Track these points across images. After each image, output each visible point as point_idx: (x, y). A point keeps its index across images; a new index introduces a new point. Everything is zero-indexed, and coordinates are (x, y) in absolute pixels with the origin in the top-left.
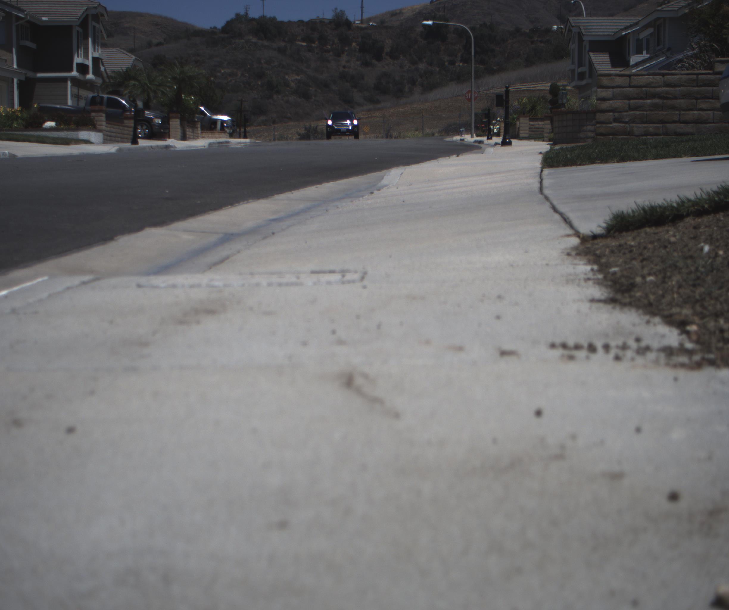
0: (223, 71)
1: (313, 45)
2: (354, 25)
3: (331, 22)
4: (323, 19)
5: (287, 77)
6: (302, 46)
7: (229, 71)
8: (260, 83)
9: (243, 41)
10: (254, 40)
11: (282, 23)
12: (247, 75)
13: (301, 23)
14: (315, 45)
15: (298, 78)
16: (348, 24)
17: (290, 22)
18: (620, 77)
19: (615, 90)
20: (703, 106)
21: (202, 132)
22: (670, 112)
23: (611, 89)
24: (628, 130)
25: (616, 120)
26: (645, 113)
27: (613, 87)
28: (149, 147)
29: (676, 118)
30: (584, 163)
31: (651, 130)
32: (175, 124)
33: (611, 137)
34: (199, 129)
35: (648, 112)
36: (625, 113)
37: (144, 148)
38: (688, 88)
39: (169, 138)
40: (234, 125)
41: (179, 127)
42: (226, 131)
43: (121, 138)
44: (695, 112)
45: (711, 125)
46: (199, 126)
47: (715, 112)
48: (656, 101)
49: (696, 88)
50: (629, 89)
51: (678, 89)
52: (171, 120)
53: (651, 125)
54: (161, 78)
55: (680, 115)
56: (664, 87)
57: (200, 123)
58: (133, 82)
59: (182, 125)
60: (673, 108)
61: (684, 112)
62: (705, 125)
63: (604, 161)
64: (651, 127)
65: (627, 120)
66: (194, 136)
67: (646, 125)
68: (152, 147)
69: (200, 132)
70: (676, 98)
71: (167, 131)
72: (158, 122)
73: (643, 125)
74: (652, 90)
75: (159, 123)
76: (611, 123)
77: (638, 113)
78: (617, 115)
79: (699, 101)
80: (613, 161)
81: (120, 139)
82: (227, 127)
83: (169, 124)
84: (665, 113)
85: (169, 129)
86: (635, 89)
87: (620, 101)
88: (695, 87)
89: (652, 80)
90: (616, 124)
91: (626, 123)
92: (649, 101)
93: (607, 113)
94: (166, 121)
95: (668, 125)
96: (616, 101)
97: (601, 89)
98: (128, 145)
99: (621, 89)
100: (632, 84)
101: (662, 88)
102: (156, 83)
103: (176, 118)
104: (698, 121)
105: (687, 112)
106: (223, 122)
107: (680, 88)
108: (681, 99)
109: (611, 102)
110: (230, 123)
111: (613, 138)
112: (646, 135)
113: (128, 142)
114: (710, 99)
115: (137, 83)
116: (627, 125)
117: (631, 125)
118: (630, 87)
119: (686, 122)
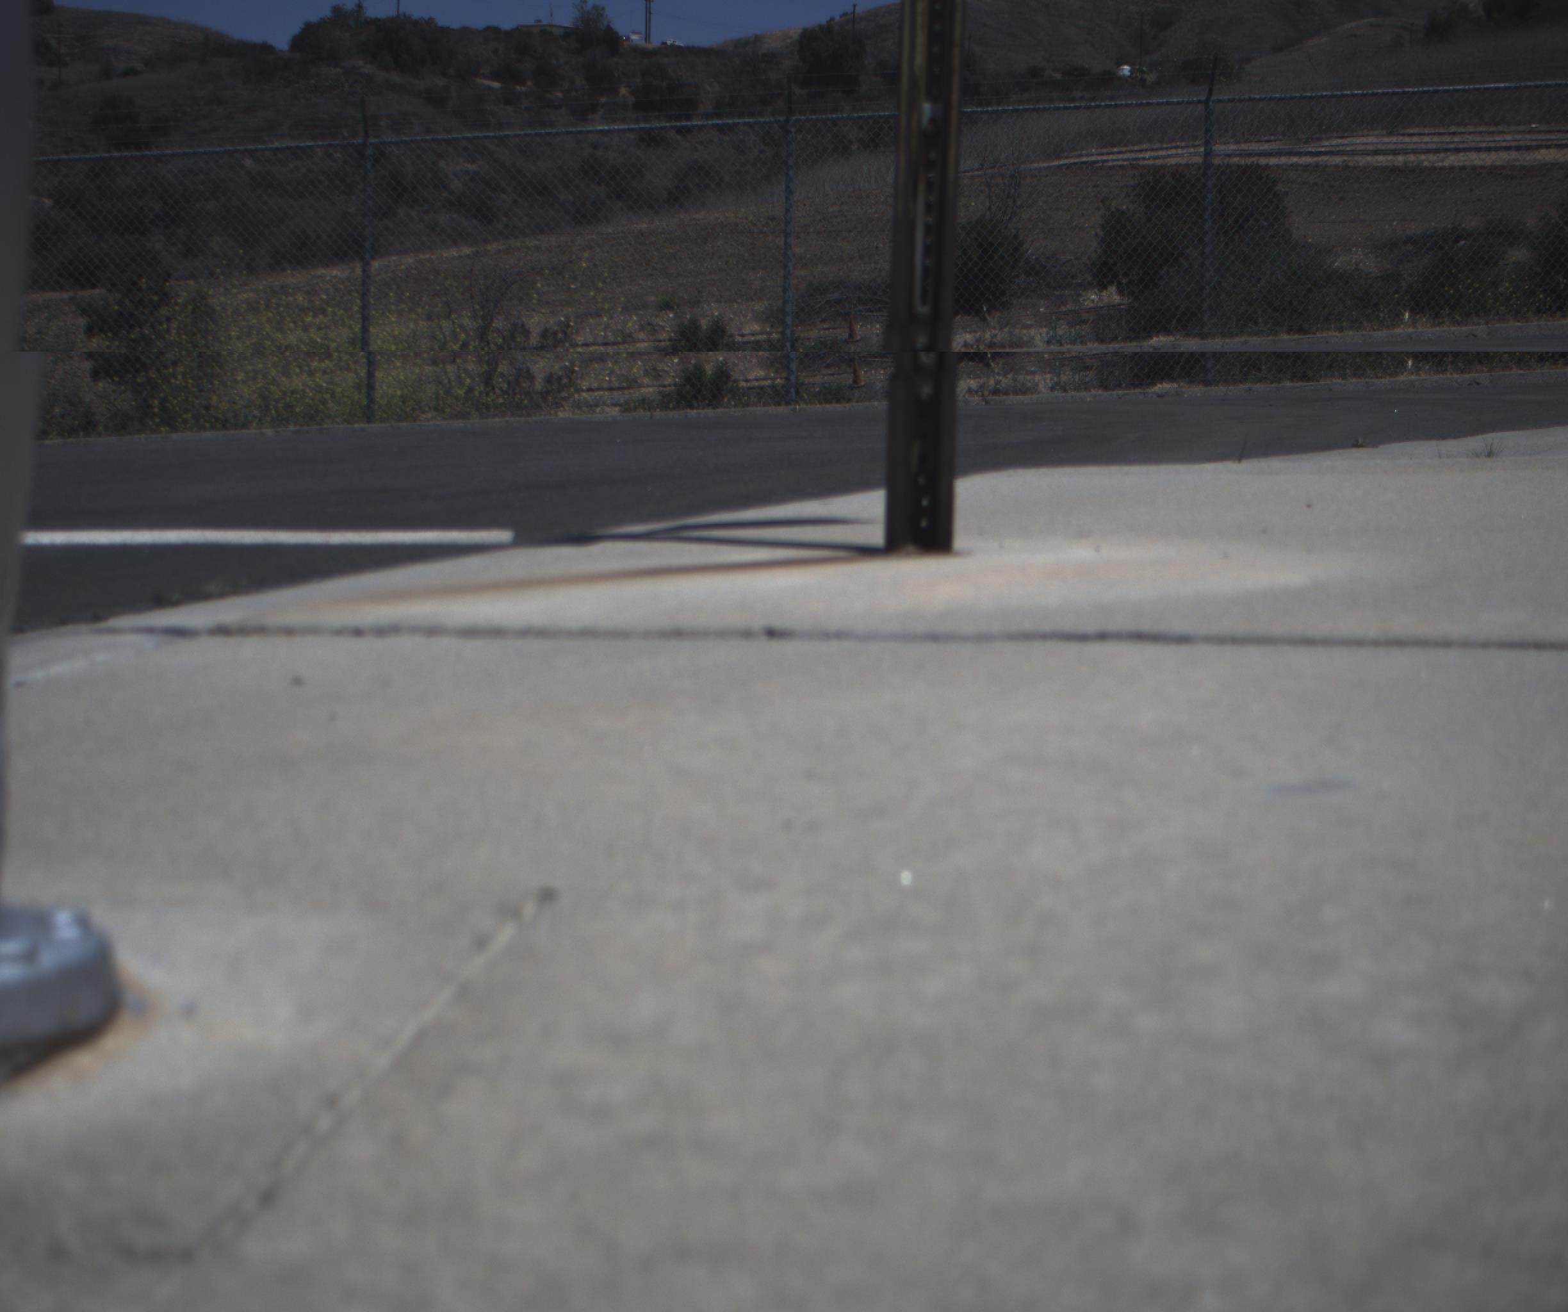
1: (519, 88)
2: (626, 43)
3: (568, 33)
4: (550, 26)
6: (491, 89)
9: (338, 70)
10: (368, 69)
11: (445, 31)
13: (492, 32)
14: (523, 89)
16: (612, 40)
17: (465, 30)
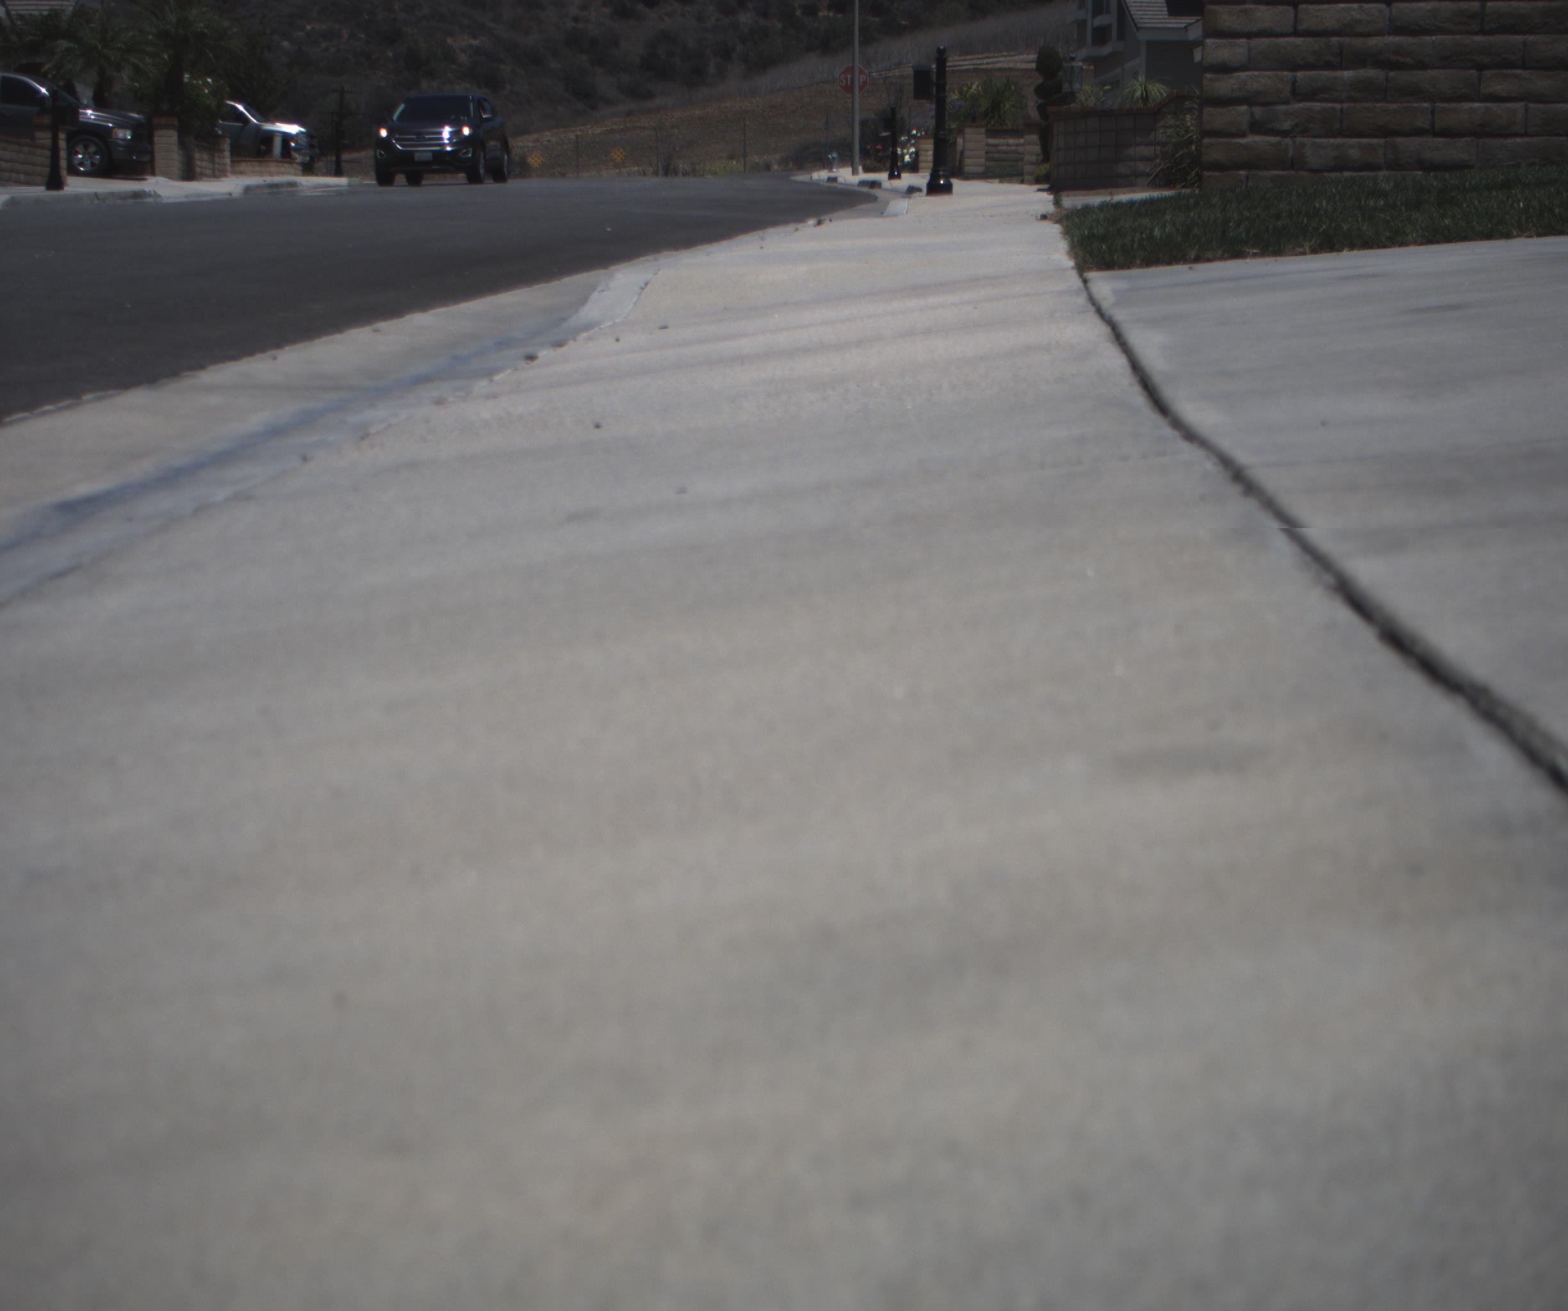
0: (308, 28)
5: (450, 41)
7: (324, 27)
8: (390, 54)
12: (362, 36)
15: (475, 42)
18: (1270, 7)
19: (1255, 42)
20: (1499, 87)
21: (232, 162)
22: (1405, 105)
23: (1243, 41)
24: (1291, 154)
25: (1256, 127)
26: (1338, 106)
27: (1249, 35)
28: (89, 195)
29: (1422, 122)
30: (1209, 255)
31: (1354, 154)
32: (166, 142)
33: (1242, 173)
34: (227, 154)
35: (1345, 105)
36: (1283, 107)
37: (77, 198)
38: (1458, 37)
39: (153, 174)
40: (311, 146)
41: (175, 148)
42: (296, 159)
43: (26, 174)
44: (1476, 105)
45: (1519, 140)
46: (226, 146)
47: (1531, 105)
48: (1369, 73)
49: (1479, 38)
50: (1292, 39)
51: (1427, 39)
52: (157, 133)
53: (1354, 141)
54: (130, 34)
55: (1433, 112)
56: (1389, 34)
57: (228, 141)
58: (63, 44)
59: (182, 144)
60: (1415, 93)
61: (1446, 105)
62: (1502, 141)
63: (1270, 249)
64: (1354, 147)
65: (1286, 125)
66: (213, 170)
67: (1339, 141)
68: (96, 195)
69: (228, 161)
70: (1422, 66)
71: (146, 158)
72: (125, 136)
73: (1332, 141)
74: (1358, 42)
75: (125, 140)
76: (1243, 135)
77: (1317, 106)
78: (1258, 111)
79: (1487, 73)
80: (1301, 250)
81: (22, 176)
82: (296, 149)
83: (151, 142)
84: (1394, 106)
85: (152, 153)
86: (1309, 40)
87: (1267, 73)
88: (1476, 33)
89: (1358, 16)
90: (1257, 138)
91: (1283, 134)
92: (1347, 74)
93: (1231, 108)
94: (144, 134)
95: (1399, 140)
96: (1256, 73)
97: (1217, 41)
98: (39, 191)
99: (1273, 40)
100: (1302, 27)
101: (1386, 37)
102: (119, 45)
103: (167, 127)
104: (1482, 131)
105: (1454, 105)
106: (287, 137)
107: (1433, 38)
108: (1438, 68)
109: (1243, 75)
110: (303, 141)
111: (1247, 177)
112: (1340, 168)
113: (38, 184)
114: (1517, 67)
115: (72, 45)
116: (1287, 141)
117: (1298, 140)
118: (1296, 33)
119: (1448, 133)
